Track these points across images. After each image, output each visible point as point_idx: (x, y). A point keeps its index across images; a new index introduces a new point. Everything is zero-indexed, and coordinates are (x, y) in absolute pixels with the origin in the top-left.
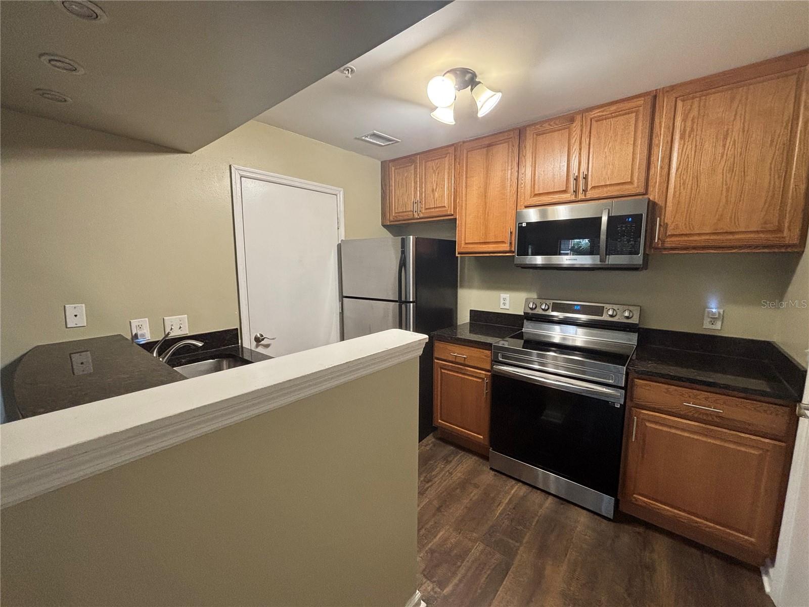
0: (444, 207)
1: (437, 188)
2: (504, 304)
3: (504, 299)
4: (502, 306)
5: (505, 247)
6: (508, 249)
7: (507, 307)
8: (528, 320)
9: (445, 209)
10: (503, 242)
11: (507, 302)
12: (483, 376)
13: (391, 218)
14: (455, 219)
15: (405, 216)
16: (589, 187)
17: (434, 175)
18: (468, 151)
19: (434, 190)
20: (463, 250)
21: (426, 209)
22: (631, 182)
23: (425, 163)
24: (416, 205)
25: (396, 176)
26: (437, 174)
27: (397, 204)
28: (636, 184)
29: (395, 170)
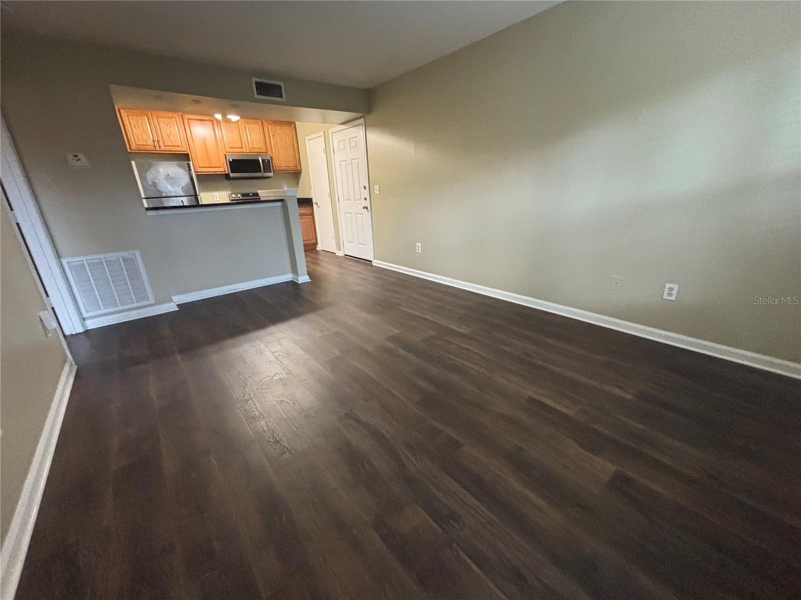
0: (179, 146)
1: (170, 133)
2: (216, 198)
3: (216, 196)
5: (222, 169)
6: (224, 170)
7: (218, 199)
9: (180, 148)
10: (220, 167)
11: (218, 197)
13: (133, 148)
14: (188, 154)
15: (147, 148)
16: (250, 147)
17: (166, 127)
18: (188, 119)
19: (168, 135)
20: (199, 171)
21: (165, 146)
22: (262, 148)
23: (157, 118)
24: (156, 142)
25: (131, 120)
26: (169, 126)
27: (136, 139)
28: (264, 149)
29: (128, 116)
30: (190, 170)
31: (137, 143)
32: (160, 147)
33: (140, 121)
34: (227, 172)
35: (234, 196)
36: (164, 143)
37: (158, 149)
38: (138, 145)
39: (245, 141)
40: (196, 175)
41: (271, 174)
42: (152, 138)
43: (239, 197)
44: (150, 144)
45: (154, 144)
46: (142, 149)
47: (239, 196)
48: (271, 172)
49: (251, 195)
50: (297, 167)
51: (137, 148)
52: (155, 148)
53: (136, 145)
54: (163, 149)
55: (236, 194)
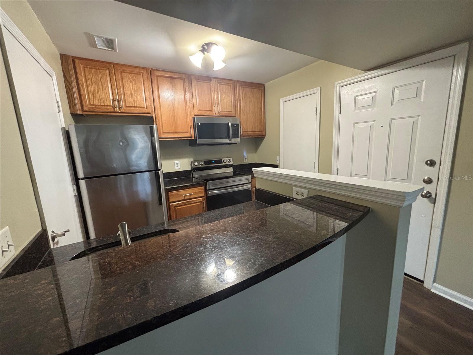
0: (144, 107)
1: (135, 93)
2: (177, 166)
3: (177, 164)
4: (176, 168)
5: (188, 135)
6: (190, 136)
7: (179, 167)
8: (194, 171)
9: (144, 109)
10: (186, 132)
11: (179, 165)
12: (201, 200)
13: (86, 109)
14: (152, 117)
15: (104, 109)
16: (220, 111)
17: (131, 84)
18: (158, 76)
19: (132, 94)
20: (162, 136)
21: (127, 107)
22: (232, 112)
23: (121, 72)
24: (116, 102)
25: (87, 73)
26: (134, 83)
27: (91, 98)
28: (233, 113)
29: (84, 68)
30: (152, 136)
31: (92, 103)
32: (120, 108)
33: (100, 76)
34: (193, 138)
35: (196, 164)
36: (125, 104)
37: (118, 111)
38: (94, 105)
39: (215, 103)
40: (160, 141)
41: (239, 140)
42: (111, 98)
43: (202, 165)
44: (109, 104)
45: (113, 104)
46: (98, 110)
47: (202, 163)
48: (239, 138)
49: (213, 161)
50: (262, 131)
51: (92, 110)
52: (114, 110)
53: (90, 105)
54: (123, 111)
55: (199, 162)
